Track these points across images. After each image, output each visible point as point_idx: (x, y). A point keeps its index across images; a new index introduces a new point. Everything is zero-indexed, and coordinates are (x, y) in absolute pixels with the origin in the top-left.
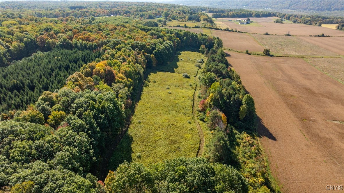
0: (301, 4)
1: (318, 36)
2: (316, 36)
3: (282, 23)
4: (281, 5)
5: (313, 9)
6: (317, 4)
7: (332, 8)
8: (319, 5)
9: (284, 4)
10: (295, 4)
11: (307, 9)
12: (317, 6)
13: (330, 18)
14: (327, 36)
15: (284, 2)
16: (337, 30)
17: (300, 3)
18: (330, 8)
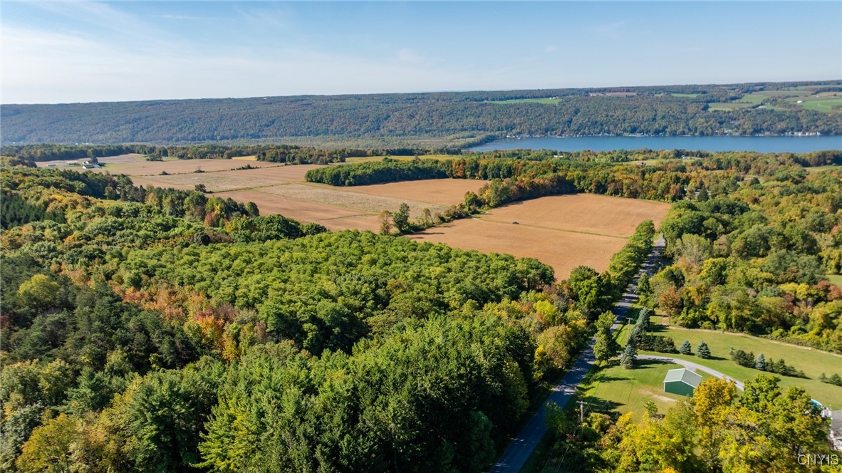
0: (156, 130)
1: (243, 168)
2: (240, 169)
3: (161, 160)
4: (112, 134)
5: (184, 139)
6: (187, 129)
7: (216, 136)
8: (192, 130)
9: (118, 131)
10: (143, 130)
11: (172, 138)
12: (190, 133)
13: (231, 148)
14: (254, 168)
15: (118, 128)
16: (259, 162)
17: (154, 129)
18: (213, 135)
